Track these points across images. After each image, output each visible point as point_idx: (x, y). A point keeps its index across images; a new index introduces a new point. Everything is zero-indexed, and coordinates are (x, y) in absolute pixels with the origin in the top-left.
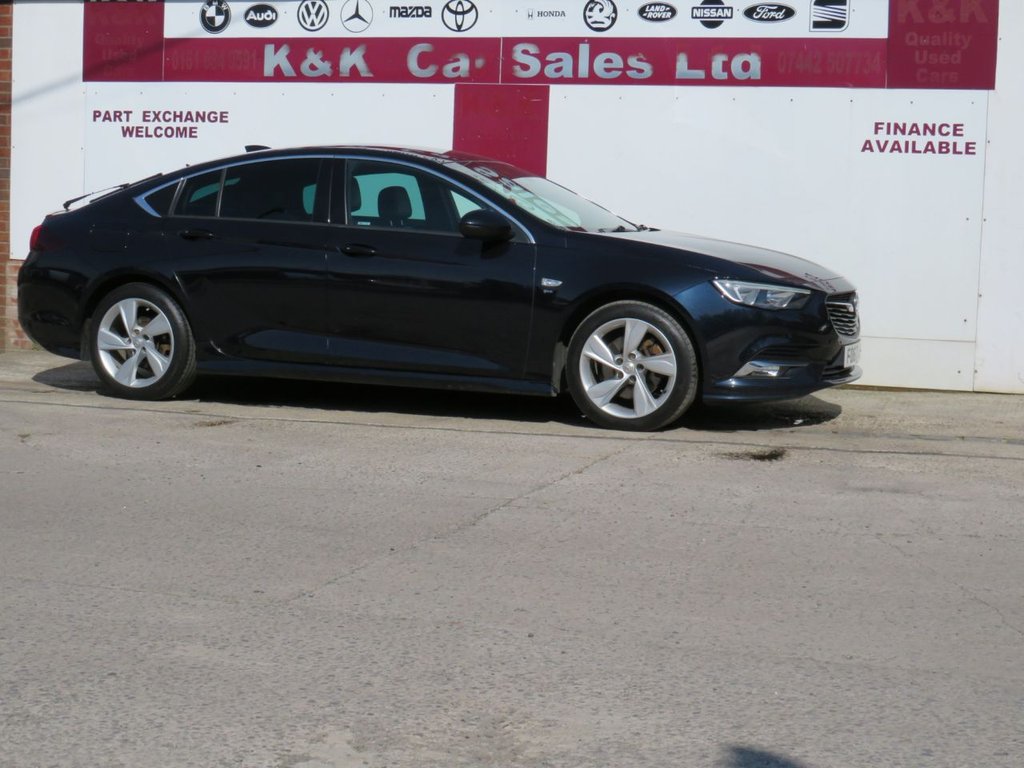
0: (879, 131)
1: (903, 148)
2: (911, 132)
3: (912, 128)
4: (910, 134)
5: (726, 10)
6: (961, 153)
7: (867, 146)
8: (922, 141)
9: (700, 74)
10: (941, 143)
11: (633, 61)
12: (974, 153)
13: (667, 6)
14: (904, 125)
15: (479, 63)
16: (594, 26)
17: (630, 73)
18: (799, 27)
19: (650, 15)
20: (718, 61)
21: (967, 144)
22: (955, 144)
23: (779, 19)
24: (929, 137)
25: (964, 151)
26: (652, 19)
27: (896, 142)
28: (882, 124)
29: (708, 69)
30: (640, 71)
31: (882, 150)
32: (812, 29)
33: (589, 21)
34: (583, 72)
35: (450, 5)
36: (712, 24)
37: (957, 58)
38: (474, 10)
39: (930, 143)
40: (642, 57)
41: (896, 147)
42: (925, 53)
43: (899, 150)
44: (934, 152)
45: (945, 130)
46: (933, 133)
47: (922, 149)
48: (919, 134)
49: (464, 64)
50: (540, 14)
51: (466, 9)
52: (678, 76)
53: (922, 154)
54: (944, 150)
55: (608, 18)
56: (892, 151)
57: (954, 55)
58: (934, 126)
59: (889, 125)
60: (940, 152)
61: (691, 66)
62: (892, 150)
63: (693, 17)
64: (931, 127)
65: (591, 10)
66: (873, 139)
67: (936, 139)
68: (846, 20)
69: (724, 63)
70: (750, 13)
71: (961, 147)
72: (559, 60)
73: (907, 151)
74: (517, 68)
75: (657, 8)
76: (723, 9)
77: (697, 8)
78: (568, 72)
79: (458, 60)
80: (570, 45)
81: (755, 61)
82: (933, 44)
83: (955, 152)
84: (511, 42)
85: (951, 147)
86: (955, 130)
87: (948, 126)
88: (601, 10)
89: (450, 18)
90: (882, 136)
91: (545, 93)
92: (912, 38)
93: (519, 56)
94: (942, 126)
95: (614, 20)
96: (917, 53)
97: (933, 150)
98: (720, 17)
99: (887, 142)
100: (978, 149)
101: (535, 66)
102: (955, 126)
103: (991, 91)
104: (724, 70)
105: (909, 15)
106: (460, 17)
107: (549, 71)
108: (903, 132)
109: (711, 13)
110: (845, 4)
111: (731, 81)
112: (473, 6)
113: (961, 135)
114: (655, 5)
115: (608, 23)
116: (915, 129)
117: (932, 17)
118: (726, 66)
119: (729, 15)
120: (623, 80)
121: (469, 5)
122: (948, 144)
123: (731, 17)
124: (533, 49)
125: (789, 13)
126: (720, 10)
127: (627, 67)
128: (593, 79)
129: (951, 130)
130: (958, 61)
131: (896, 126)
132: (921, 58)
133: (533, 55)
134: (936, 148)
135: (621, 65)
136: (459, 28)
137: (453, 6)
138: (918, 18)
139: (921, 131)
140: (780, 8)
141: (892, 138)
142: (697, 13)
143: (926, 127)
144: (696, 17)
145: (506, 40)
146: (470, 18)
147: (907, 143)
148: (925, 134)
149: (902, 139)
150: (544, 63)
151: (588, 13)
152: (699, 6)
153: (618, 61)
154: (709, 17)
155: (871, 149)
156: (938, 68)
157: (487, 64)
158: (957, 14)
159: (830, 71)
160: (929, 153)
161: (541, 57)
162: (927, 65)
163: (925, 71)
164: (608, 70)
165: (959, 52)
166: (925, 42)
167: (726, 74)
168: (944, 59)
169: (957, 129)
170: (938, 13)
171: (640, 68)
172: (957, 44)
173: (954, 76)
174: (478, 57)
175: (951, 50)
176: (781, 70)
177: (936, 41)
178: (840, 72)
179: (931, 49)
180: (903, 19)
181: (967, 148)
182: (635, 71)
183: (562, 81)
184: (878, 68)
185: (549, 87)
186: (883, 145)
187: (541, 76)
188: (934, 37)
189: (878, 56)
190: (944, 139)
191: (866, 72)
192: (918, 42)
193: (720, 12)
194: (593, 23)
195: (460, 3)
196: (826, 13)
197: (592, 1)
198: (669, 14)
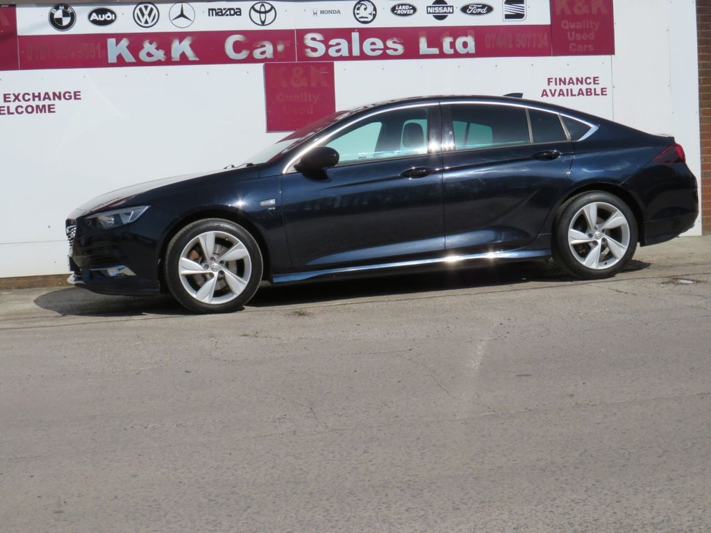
0: (551, 83)
1: (565, 93)
2: (569, 83)
4: (568, 84)
5: (449, 8)
6: (599, 95)
7: (544, 94)
8: (576, 89)
9: (435, 51)
10: (587, 89)
11: (390, 43)
12: (606, 95)
13: (410, 6)
14: (565, 79)
15: (280, 48)
16: (362, 20)
17: (389, 52)
18: (496, 19)
19: (399, 12)
20: (447, 41)
21: (602, 89)
22: (595, 89)
23: (483, 14)
24: (580, 86)
25: (600, 93)
26: (400, 15)
27: (561, 90)
28: (552, 79)
29: (440, 47)
30: (395, 50)
31: (553, 95)
32: (504, 19)
33: (358, 16)
34: (356, 52)
36: (441, 17)
37: (592, 36)
38: (273, 11)
39: (581, 90)
40: (396, 40)
41: (561, 93)
42: (573, 33)
43: (563, 95)
44: (583, 95)
45: (588, 81)
46: (582, 83)
47: (577, 94)
48: (574, 84)
49: (269, 49)
50: (322, 12)
51: (267, 10)
52: (421, 53)
53: (577, 97)
54: (589, 93)
55: (371, 14)
56: (559, 96)
57: (590, 34)
58: (582, 78)
59: (556, 79)
60: (587, 95)
61: (429, 46)
63: (428, 13)
64: (580, 80)
65: (358, 9)
66: (548, 89)
67: (584, 87)
68: (525, 13)
69: (451, 42)
70: (464, 9)
71: (599, 91)
72: (338, 44)
73: (568, 95)
74: (309, 50)
75: (404, 7)
76: (447, 7)
77: (430, 7)
78: (345, 52)
79: (264, 46)
80: (345, 33)
81: (470, 41)
82: (578, 27)
83: (595, 94)
84: (303, 33)
85: (593, 91)
86: (594, 80)
87: (590, 78)
88: (365, 9)
89: (255, 16)
90: (553, 86)
91: (331, 69)
92: (565, 24)
93: (308, 41)
94: (587, 78)
95: (375, 16)
96: (569, 33)
98: (445, 13)
99: (555, 90)
100: (608, 91)
101: (321, 50)
102: (594, 78)
103: (613, 56)
104: (451, 48)
105: (562, 11)
106: (263, 16)
107: (332, 52)
108: (565, 83)
109: (440, 10)
110: (522, 2)
111: (456, 55)
112: (272, 7)
113: (598, 84)
114: (402, 5)
115: (370, 18)
116: (571, 81)
117: (576, 11)
118: (453, 45)
119: (451, 11)
120: (384, 56)
121: (269, 7)
122: (591, 90)
123: (453, 13)
124: (319, 37)
125: (490, 9)
126: (445, 8)
127: (386, 48)
128: (363, 57)
129: (592, 81)
130: (593, 38)
131: (560, 80)
132: (571, 36)
133: (319, 41)
134: (585, 93)
135: (382, 47)
136: (263, 23)
137: (257, 7)
138: (568, 12)
139: (575, 82)
140: (484, 6)
141: (558, 88)
142: (431, 10)
143: (577, 79)
144: (430, 13)
145: (298, 30)
146: (270, 16)
147: (567, 90)
148: (577, 84)
149: (564, 87)
150: (328, 47)
151: (356, 11)
152: (431, 5)
153: (379, 44)
154: (439, 13)
155: (547, 95)
156: (582, 42)
157: (286, 48)
158: (590, 8)
159: (518, 46)
160: (581, 96)
161: (325, 42)
162: (575, 41)
163: (574, 45)
164: (373, 50)
165: (593, 32)
166: (573, 26)
167: (452, 50)
168: (585, 37)
169: (595, 80)
170: (579, 8)
171: (395, 47)
172: (592, 27)
173: (591, 47)
174: (279, 44)
175: (589, 31)
176: (488, 46)
177: (579, 25)
178: (524, 46)
179: (577, 31)
180: (558, 12)
181: (602, 92)
182: (392, 51)
183: (341, 58)
184: (546, 44)
185: (333, 64)
186: (553, 92)
187: (326, 56)
188: (578, 23)
189: (546, 35)
190: (588, 86)
191: (540, 46)
192: (569, 27)
193: (445, 10)
194: (360, 18)
195: (263, 5)
196: (512, 9)
197: (358, 3)
198: (412, 11)
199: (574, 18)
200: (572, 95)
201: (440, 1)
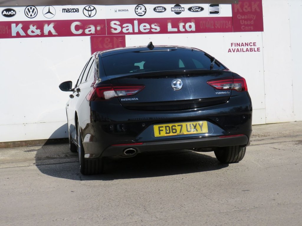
0: (233, 46)
2: (242, 46)
3: (242, 44)
4: (241, 46)
5: (182, 8)
6: (256, 51)
7: (230, 51)
8: (245, 48)
9: (176, 30)
10: (250, 49)
11: (153, 26)
12: (260, 51)
13: (163, 7)
14: (239, 43)
15: (99, 28)
16: (139, 14)
18: (205, 14)
19: (157, 10)
20: (181, 25)
21: (258, 48)
22: (254, 48)
23: (199, 11)
24: (247, 47)
26: (158, 12)
27: (238, 49)
28: (233, 43)
29: (178, 28)
30: (156, 29)
31: (234, 52)
32: (209, 14)
33: (137, 13)
34: (136, 30)
35: (86, 8)
36: (178, 13)
37: (252, 22)
38: (95, 9)
39: (247, 49)
40: (156, 24)
41: (238, 50)
42: (243, 21)
43: (239, 51)
44: (249, 51)
46: (248, 45)
47: (245, 51)
49: (93, 29)
50: (119, 11)
51: (92, 9)
52: (169, 31)
53: (245, 52)
54: (251, 51)
55: (143, 11)
57: (251, 21)
58: (248, 43)
59: (235, 44)
60: (250, 51)
61: (173, 27)
62: (237, 51)
63: (172, 11)
64: (247, 44)
65: (137, 9)
66: (231, 48)
67: (249, 47)
68: (219, 11)
69: (183, 25)
70: (190, 9)
71: (256, 50)
72: (127, 26)
73: (241, 51)
74: (113, 30)
75: (160, 8)
76: (181, 8)
77: (173, 8)
78: (131, 31)
79: (90, 27)
80: (131, 21)
81: (193, 24)
82: (245, 18)
83: (254, 51)
84: (109, 21)
85: (253, 50)
86: (254, 44)
87: (252, 43)
88: (141, 9)
89: (86, 13)
90: (233, 47)
92: (239, 16)
93: (112, 24)
94: (250, 43)
95: (145, 12)
96: (241, 21)
97: (248, 51)
98: (180, 11)
99: (235, 49)
100: (261, 50)
101: (119, 29)
102: (254, 43)
103: (263, 32)
104: (183, 28)
105: (238, 10)
106: (90, 12)
107: (124, 30)
108: (239, 46)
109: (177, 9)
110: (218, 6)
111: (186, 32)
112: (94, 8)
113: (256, 46)
115: (143, 13)
117: (244, 10)
118: (184, 27)
119: (183, 10)
120: (150, 32)
121: (93, 8)
122: (252, 49)
124: (118, 23)
125: (202, 9)
126: (180, 8)
127: (151, 28)
128: (140, 33)
129: (253, 44)
131: (237, 44)
132: (242, 22)
133: (118, 25)
135: (149, 28)
136: (90, 16)
137: (87, 8)
138: (241, 11)
140: (199, 8)
143: (246, 44)
144: (173, 11)
145: (107, 20)
146: (93, 12)
147: (241, 49)
148: (245, 46)
149: (239, 48)
150: (122, 28)
151: (136, 10)
153: (148, 26)
154: (177, 11)
155: (231, 51)
156: (247, 25)
157: (101, 29)
158: (251, 9)
159: (216, 27)
160: (247, 52)
161: (121, 25)
162: (244, 25)
163: (244, 26)
164: (145, 29)
165: (253, 20)
166: (243, 17)
168: (249, 23)
170: (246, 9)
171: (156, 28)
172: (252, 18)
173: (252, 28)
174: (98, 27)
175: (251, 20)
176: (202, 28)
177: (246, 17)
178: (219, 27)
179: (245, 20)
180: (236, 10)
181: (258, 50)
182: (154, 29)
183: (129, 33)
184: (230, 26)
185: (125, 36)
186: (234, 50)
187: (121, 32)
188: (245, 16)
189: (230, 22)
190: (251, 47)
191: (227, 27)
192: (241, 18)
193: (180, 9)
194: (138, 13)
195: (90, 7)
196: (213, 9)
197: (137, 6)
199: (243, 13)
201: (178, 5)
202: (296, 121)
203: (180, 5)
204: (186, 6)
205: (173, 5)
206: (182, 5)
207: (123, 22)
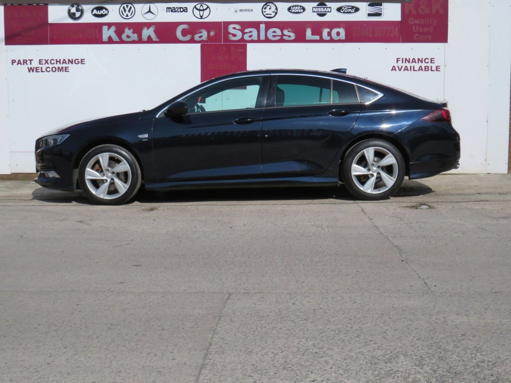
0: (399, 62)
1: (409, 69)
2: (412, 62)
6: (434, 71)
7: (394, 69)
8: (417, 66)
9: (317, 37)
10: (425, 67)
11: (286, 32)
12: (439, 71)
13: (300, 6)
14: (409, 59)
15: (212, 34)
16: (267, 16)
17: (284, 37)
18: (361, 16)
19: (293, 11)
20: (325, 31)
21: (437, 67)
22: (431, 67)
23: (352, 12)
24: (420, 64)
25: (435, 70)
26: (294, 13)
27: (406, 67)
28: (400, 58)
29: (321, 35)
30: (290, 36)
31: (400, 70)
32: (367, 17)
33: (264, 13)
34: (262, 37)
35: (197, 6)
36: (322, 15)
37: (431, 29)
38: (208, 9)
39: (421, 67)
40: (290, 30)
41: (406, 69)
42: (417, 27)
44: (422, 70)
45: (427, 61)
46: (422, 62)
47: (417, 69)
48: (416, 63)
49: (204, 34)
50: (241, 10)
51: (204, 8)
52: (307, 39)
53: (417, 71)
54: (427, 70)
55: (274, 12)
56: (404, 70)
58: (422, 59)
59: (403, 59)
60: (425, 70)
61: (313, 34)
63: (313, 12)
64: (421, 60)
65: (265, 8)
66: (396, 65)
67: (423, 65)
68: (382, 13)
69: (328, 32)
70: (339, 10)
71: (434, 68)
72: (251, 32)
73: (411, 70)
74: (231, 36)
75: (296, 8)
76: (327, 8)
77: (315, 8)
79: (201, 32)
80: (256, 25)
81: (342, 31)
82: (421, 23)
83: (431, 70)
84: (227, 24)
85: (430, 68)
87: (428, 59)
88: (270, 9)
89: (197, 13)
90: (400, 64)
91: (245, 47)
92: (411, 21)
93: (231, 29)
94: (425, 59)
95: (276, 13)
96: (414, 27)
98: (325, 12)
99: (402, 67)
100: (441, 69)
101: (239, 35)
102: (431, 59)
103: (446, 44)
105: (410, 11)
106: (201, 12)
107: (246, 37)
108: (409, 62)
109: (321, 10)
110: (381, 5)
111: (332, 41)
112: (208, 7)
113: (434, 63)
114: (295, 6)
115: (273, 14)
116: (414, 61)
117: (420, 11)
118: (329, 34)
119: (330, 11)
120: (282, 41)
121: (206, 7)
122: (428, 67)
123: (331, 12)
124: (238, 27)
125: (357, 10)
126: (325, 8)
127: (283, 35)
128: (267, 40)
129: (429, 61)
130: (432, 31)
131: (406, 59)
132: (416, 29)
133: (238, 29)
134: (424, 69)
135: (280, 34)
136: (201, 17)
137: (198, 7)
138: (414, 12)
139: (417, 61)
140: (353, 8)
141: (404, 65)
142: (315, 10)
143: (419, 59)
144: (315, 12)
145: (224, 22)
146: (206, 13)
147: (411, 67)
148: (418, 62)
149: (408, 65)
150: (244, 33)
151: (264, 10)
153: (279, 32)
154: (321, 12)
155: (395, 70)
156: (423, 33)
157: (216, 34)
158: (431, 10)
159: (376, 35)
160: (420, 71)
161: (242, 30)
162: (418, 33)
163: (417, 35)
164: (274, 36)
165: (432, 27)
166: (417, 22)
167: (329, 37)
168: (426, 29)
169: (432, 60)
170: (422, 9)
172: (431, 23)
173: (430, 37)
174: (211, 31)
175: (429, 26)
176: (354, 35)
178: (380, 35)
179: (420, 25)
180: (407, 12)
181: (437, 69)
182: (287, 37)
183: (252, 41)
184: (397, 34)
185: (246, 44)
186: (400, 68)
187: (242, 40)
188: (421, 20)
189: (397, 28)
190: (426, 65)
191: (392, 36)
192: (414, 23)
193: (325, 10)
194: (267, 14)
195: (201, 5)
196: (374, 10)
197: (265, 5)
198: (302, 10)
199: (418, 16)
200: (414, 70)
201: (322, 4)
202: (489, 173)
203: (326, 3)
204: (335, 6)
205: (315, 4)
206: (328, 4)
207: (244, 25)
